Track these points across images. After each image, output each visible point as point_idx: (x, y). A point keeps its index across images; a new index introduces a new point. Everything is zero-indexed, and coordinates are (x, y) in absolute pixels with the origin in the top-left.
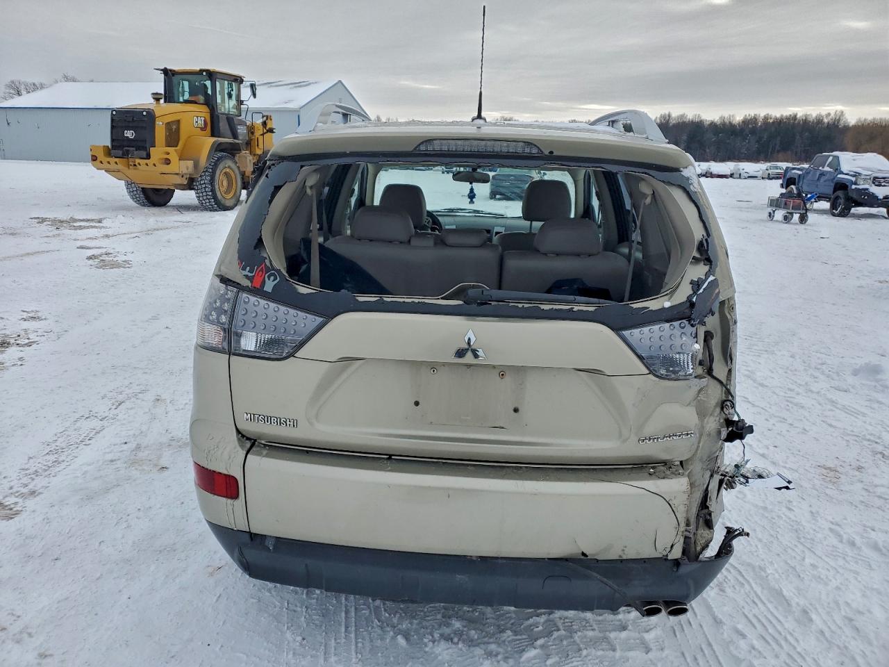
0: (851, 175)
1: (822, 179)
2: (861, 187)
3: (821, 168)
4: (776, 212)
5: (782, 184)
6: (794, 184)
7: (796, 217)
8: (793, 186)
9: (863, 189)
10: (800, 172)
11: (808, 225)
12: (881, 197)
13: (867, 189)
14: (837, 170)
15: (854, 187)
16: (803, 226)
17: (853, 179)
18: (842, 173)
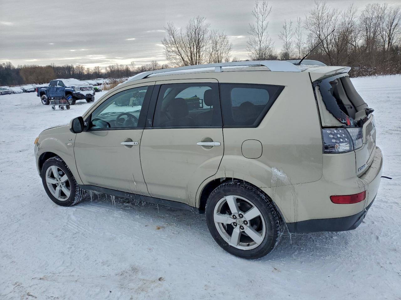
0: (71, 88)
1: (58, 91)
2: (77, 92)
3: (55, 86)
4: (55, 106)
5: (38, 95)
6: (45, 94)
7: (65, 107)
8: (44, 95)
9: (78, 93)
10: (46, 89)
11: (71, 109)
12: (85, 95)
13: (79, 93)
14: (63, 86)
15: (74, 92)
16: (68, 110)
17: (73, 89)
18: (66, 87)
